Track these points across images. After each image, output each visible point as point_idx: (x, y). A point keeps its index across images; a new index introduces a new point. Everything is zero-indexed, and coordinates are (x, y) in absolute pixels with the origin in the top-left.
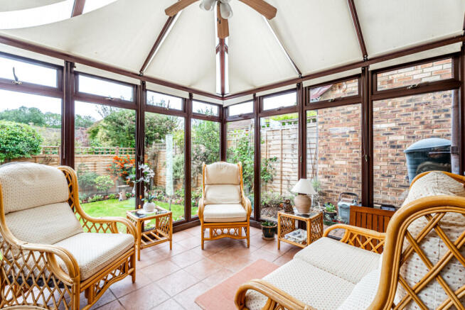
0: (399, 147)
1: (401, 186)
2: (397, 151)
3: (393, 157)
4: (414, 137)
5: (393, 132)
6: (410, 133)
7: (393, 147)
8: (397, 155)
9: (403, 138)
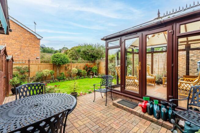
0: (194, 61)
1: (194, 72)
2: (193, 62)
3: (192, 64)
4: (199, 58)
5: (192, 56)
6: (197, 57)
7: (192, 61)
8: (194, 63)
9: (195, 58)
